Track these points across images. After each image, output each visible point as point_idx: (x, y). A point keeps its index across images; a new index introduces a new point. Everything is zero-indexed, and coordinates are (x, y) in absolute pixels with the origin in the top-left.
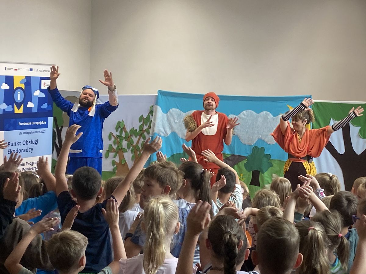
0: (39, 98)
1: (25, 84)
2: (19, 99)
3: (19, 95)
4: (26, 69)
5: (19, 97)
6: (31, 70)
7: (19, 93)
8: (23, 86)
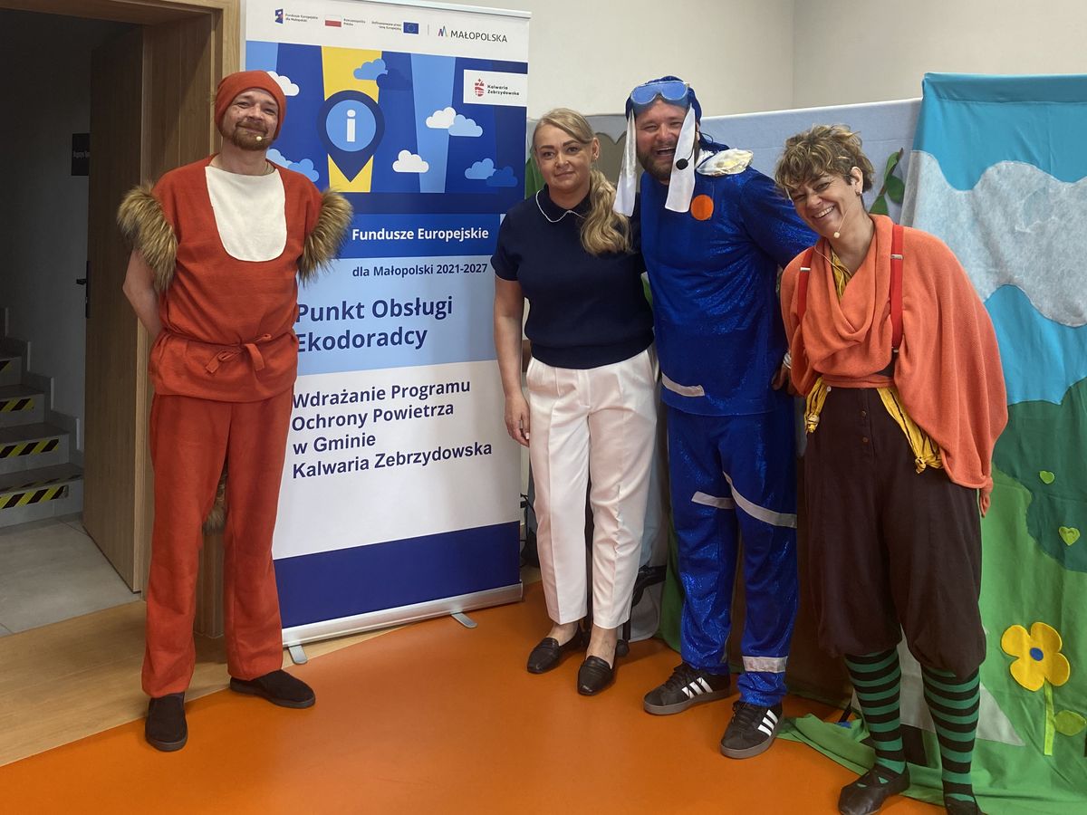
0: (454, 141)
1: (381, 81)
2: (351, 137)
3: (351, 125)
4: (383, 25)
5: (351, 129)
6: (411, 28)
7: (351, 113)
8: (372, 90)
